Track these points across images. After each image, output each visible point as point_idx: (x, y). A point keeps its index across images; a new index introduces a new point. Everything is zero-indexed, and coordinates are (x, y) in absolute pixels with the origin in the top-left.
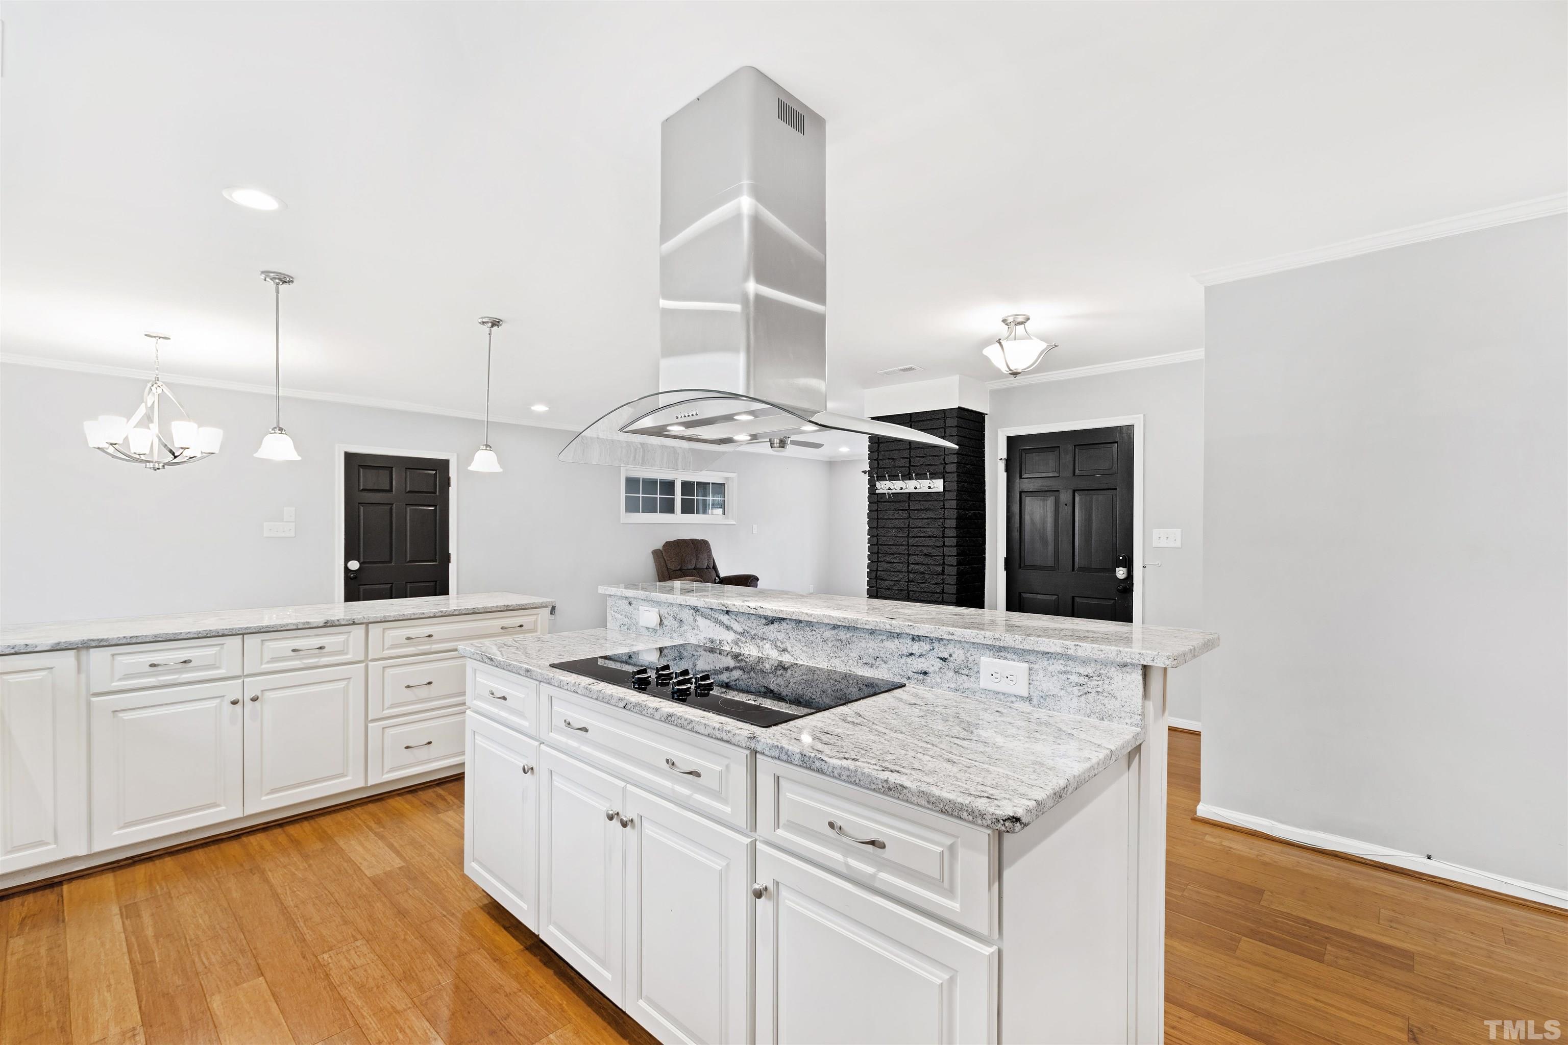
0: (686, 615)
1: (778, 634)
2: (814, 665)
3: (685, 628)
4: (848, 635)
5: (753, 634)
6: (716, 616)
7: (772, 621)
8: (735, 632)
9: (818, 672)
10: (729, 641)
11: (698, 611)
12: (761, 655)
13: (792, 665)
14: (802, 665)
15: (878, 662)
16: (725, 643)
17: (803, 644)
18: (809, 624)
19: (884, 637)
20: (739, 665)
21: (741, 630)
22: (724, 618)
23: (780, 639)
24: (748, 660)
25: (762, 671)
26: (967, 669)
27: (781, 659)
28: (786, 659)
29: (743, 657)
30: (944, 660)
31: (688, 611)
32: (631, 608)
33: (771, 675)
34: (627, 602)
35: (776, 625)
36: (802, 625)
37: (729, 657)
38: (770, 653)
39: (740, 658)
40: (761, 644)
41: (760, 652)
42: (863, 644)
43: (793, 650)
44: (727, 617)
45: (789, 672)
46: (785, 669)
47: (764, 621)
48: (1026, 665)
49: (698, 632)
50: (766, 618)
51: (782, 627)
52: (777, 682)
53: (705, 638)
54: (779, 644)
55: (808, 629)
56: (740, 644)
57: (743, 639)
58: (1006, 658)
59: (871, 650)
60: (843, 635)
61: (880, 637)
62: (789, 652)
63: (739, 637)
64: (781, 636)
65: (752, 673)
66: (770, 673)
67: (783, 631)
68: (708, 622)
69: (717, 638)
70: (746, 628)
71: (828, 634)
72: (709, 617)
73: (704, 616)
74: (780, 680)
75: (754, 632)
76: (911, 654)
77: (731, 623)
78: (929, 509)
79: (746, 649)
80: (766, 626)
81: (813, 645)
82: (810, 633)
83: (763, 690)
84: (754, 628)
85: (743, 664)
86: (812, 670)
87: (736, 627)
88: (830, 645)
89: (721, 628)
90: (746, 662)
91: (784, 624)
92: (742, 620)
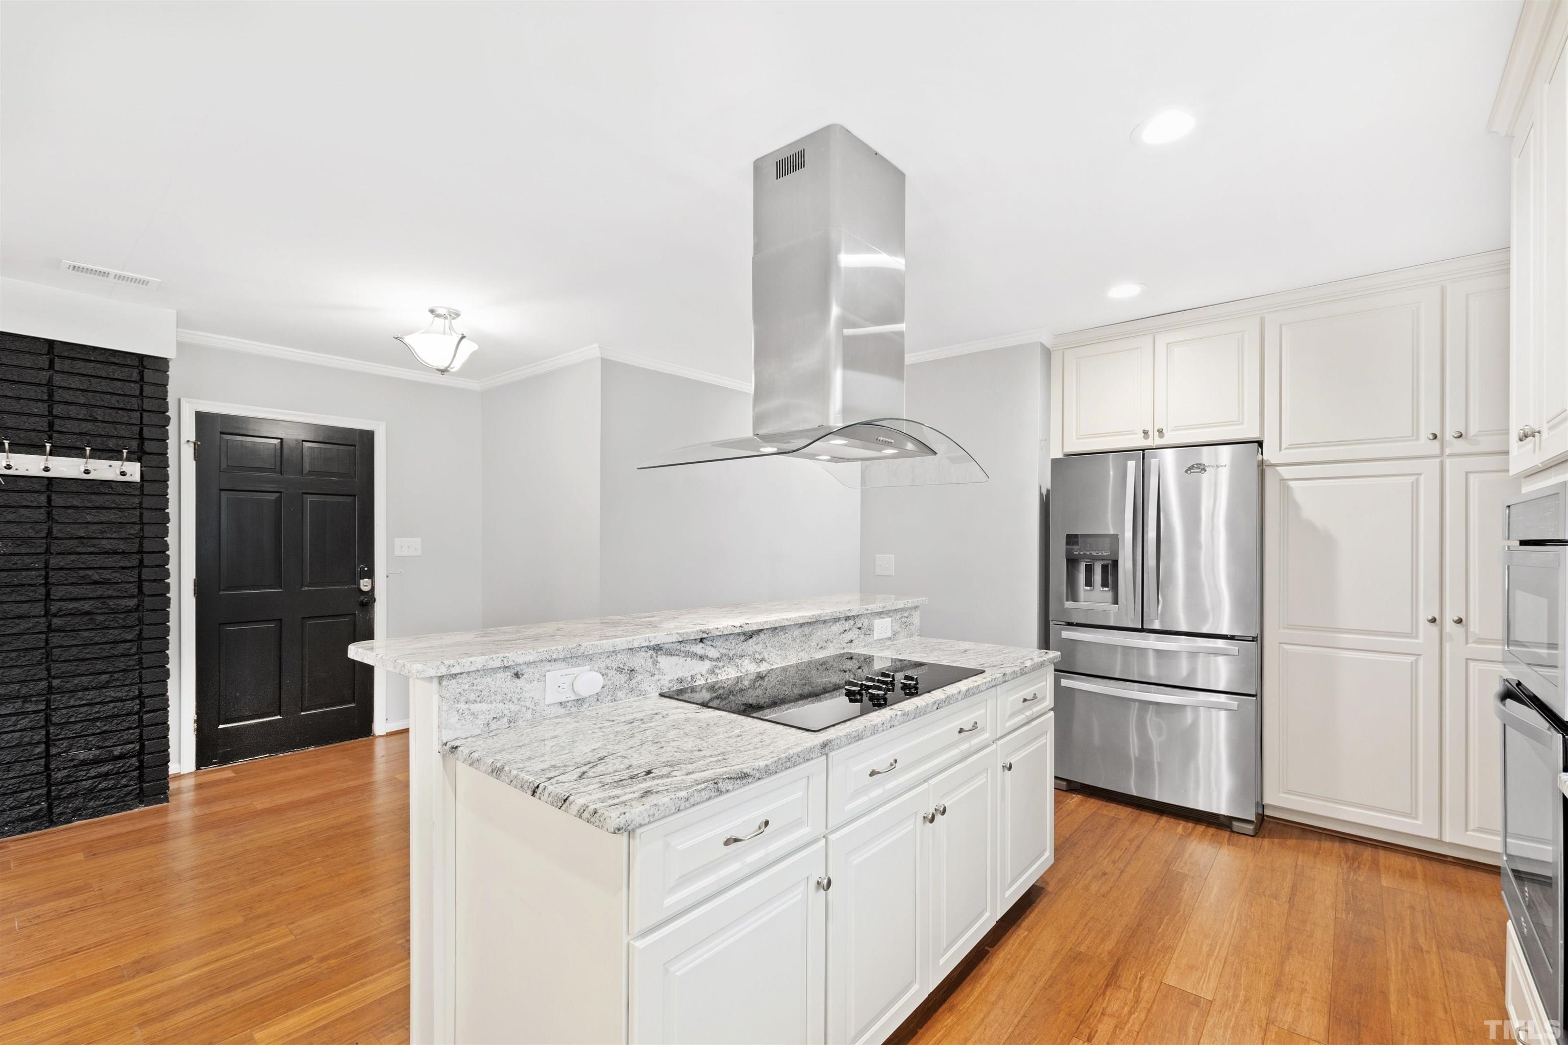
0: (641, 661)
1: (756, 647)
2: (786, 664)
3: (640, 677)
4: (810, 630)
5: (731, 655)
6: (687, 649)
7: (749, 636)
8: (711, 660)
9: (790, 669)
10: (704, 673)
11: (661, 649)
12: (739, 674)
13: (769, 672)
14: (777, 668)
15: (829, 643)
16: (699, 676)
17: (777, 649)
18: (783, 628)
19: (831, 623)
20: (715, 694)
21: (718, 655)
22: (698, 649)
23: (758, 650)
24: (725, 685)
25: (741, 690)
26: (870, 631)
27: (758, 670)
28: (764, 668)
29: (720, 685)
30: (859, 628)
31: (643, 654)
32: (520, 683)
33: (750, 690)
34: (509, 674)
35: (754, 638)
36: (777, 631)
37: (704, 691)
38: (749, 669)
39: (717, 687)
40: (740, 662)
41: (739, 672)
42: (819, 633)
43: (770, 657)
44: (701, 645)
45: (766, 679)
46: (762, 678)
47: (742, 638)
48: (890, 619)
49: (660, 677)
50: (744, 634)
51: (760, 639)
52: (756, 694)
53: (670, 681)
54: (757, 656)
55: (782, 633)
56: (717, 671)
57: (721, 664)
58: (883, 618)
59: (824, 636)
60: (807, 630)
61: (829, 624)
62: (766, 661)
63: (715, 663)
64: (759, 648)
65: (731, 696)
66: (749, 689)
67: (761, 642)
68: (675, 659)
69: (687, 675)
70: (724, 651)
71: (797, 632)
72: (677, 653)
73: (669, 653)
74: (759, 692)
75: (733, 653)
76: (845, 630)
77: (707, 651)
78: (106, 508)
79: (724, 674)
80: (745, 643)
81: (786, 646)
82: (784, 637)
83: (743, 708)
84: (733, 648)
85: (720, 692)
86: (784, 669)
87: (713, 653)
88: (798, 642)
89: (694, 661)
90: (724, 688)
91: (762, 635)
92: (719, 644)
